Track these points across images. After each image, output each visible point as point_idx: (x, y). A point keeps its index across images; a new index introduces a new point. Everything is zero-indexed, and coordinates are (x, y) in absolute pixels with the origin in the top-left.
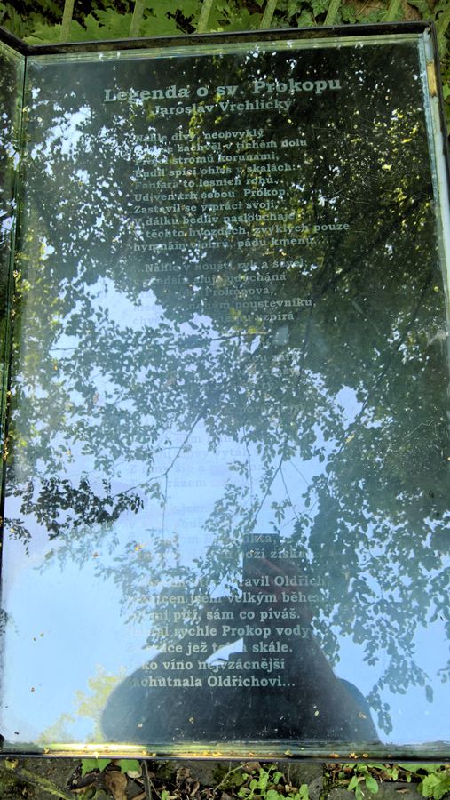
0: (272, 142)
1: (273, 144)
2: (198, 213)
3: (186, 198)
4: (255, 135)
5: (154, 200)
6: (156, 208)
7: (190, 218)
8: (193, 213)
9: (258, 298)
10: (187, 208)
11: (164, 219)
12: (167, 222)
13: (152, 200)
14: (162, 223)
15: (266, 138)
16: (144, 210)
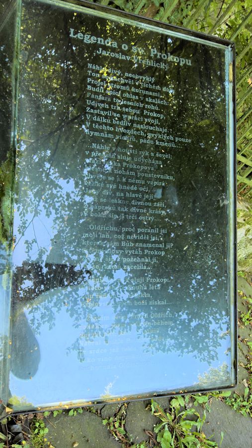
0: (158, 86)
1: (158, 87)
2: (120, 119)
3: (115, 109)
4: (150, 80)
5: (98, 106)
6: (98, 111)
7: (116, 121)
8: (118, 118)
9: (148, 172)
10: (115, 115)
11: (103, 119)
12: (104, 121)
13: (96, 106)
14: (101, 121)
15: (156, 83)
16: (92, 111)
